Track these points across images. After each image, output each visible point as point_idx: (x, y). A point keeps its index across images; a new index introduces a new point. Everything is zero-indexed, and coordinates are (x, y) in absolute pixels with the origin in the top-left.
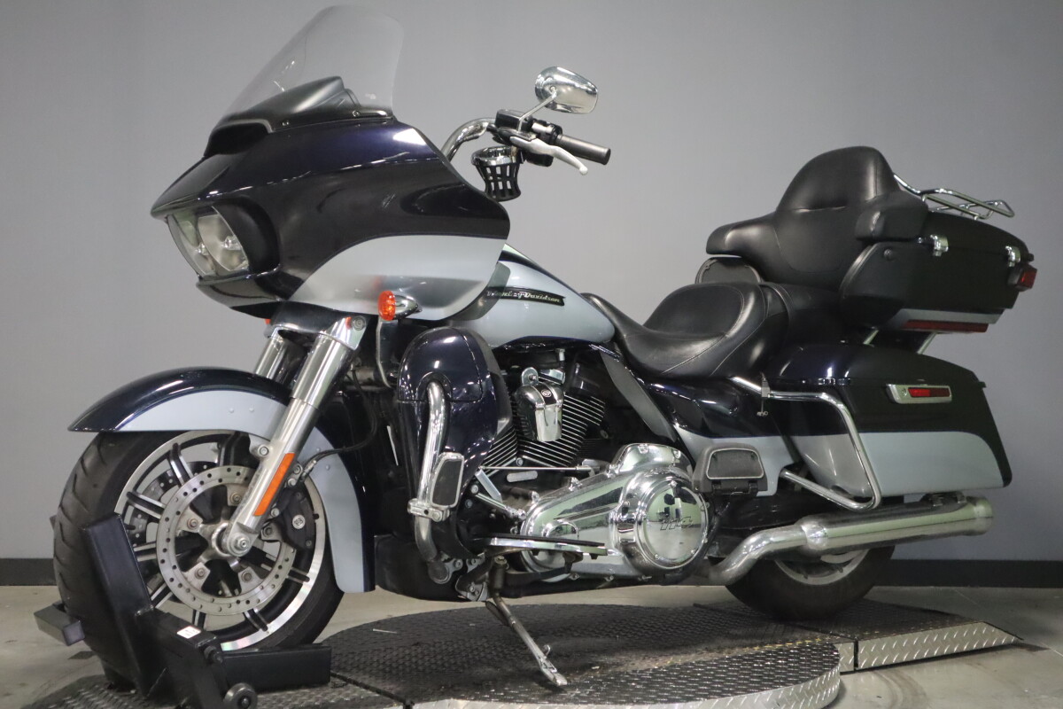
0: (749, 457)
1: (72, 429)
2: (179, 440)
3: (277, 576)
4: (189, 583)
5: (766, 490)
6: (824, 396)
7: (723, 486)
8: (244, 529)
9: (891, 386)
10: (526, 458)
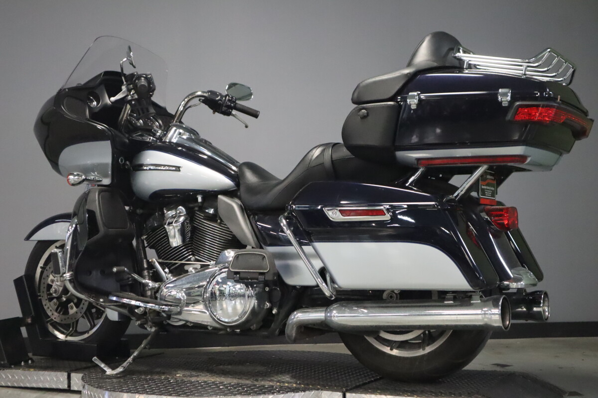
0: (261, 258)
7: (242, 276)
8: (56, 284)
9: (325, 210)
10: (196, 257)
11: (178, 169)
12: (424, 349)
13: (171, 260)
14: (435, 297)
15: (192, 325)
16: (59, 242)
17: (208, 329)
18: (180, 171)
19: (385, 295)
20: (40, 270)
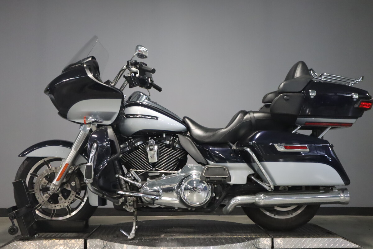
0: (223, 170)
1: (19, 156)
2: (46, 160)
3: (70, 199)
4: (44, 199)
5: (230, 181)
6: (248, 150)
7: (211, 179)
8: (54, 185)
9: (275, 145)
10: (156, 168)
11: (157, 118)
12: (292, 214)
13: (140, 170)
14: (304, 189)
15: (164, 207)
16: (47, 158)
17: (175, 209)
18: (158, 119)
19: (280, 189)
20: (30, 175)
